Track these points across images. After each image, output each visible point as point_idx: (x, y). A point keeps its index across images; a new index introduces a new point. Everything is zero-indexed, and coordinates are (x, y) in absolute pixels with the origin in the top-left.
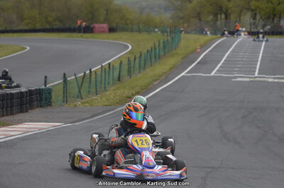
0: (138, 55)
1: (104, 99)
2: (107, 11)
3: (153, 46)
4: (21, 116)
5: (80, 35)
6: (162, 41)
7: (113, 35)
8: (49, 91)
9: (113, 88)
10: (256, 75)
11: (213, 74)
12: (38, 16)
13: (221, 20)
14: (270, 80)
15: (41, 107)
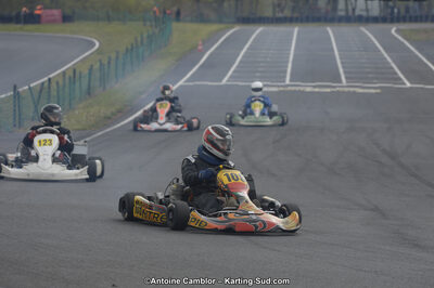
0: (113, 56)
3: (134, 41)
5: (19, 26)
7: (69, 26)
10: (288, 82)
11: (224, 81)
14: (308, 89)
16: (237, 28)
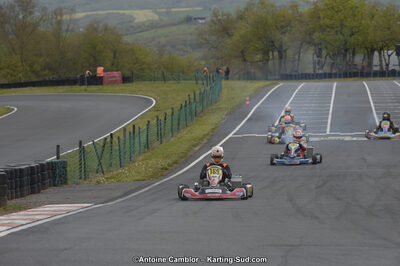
0: (169, 112)
1: (133, 173)
2: (115, 53)
3: (187, 99)
4: (34, 198)
5: (83, 87)
6: (198, 92)
7: (128, 86)
8: (64, 165)
9: (140, 158)
10: (328, 133)
12: (20, 64)
13: (273, 58)
14: (347, 139)
15: (55, 185)
16: (281, 84)
